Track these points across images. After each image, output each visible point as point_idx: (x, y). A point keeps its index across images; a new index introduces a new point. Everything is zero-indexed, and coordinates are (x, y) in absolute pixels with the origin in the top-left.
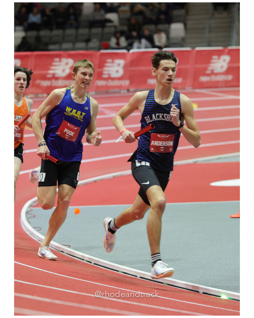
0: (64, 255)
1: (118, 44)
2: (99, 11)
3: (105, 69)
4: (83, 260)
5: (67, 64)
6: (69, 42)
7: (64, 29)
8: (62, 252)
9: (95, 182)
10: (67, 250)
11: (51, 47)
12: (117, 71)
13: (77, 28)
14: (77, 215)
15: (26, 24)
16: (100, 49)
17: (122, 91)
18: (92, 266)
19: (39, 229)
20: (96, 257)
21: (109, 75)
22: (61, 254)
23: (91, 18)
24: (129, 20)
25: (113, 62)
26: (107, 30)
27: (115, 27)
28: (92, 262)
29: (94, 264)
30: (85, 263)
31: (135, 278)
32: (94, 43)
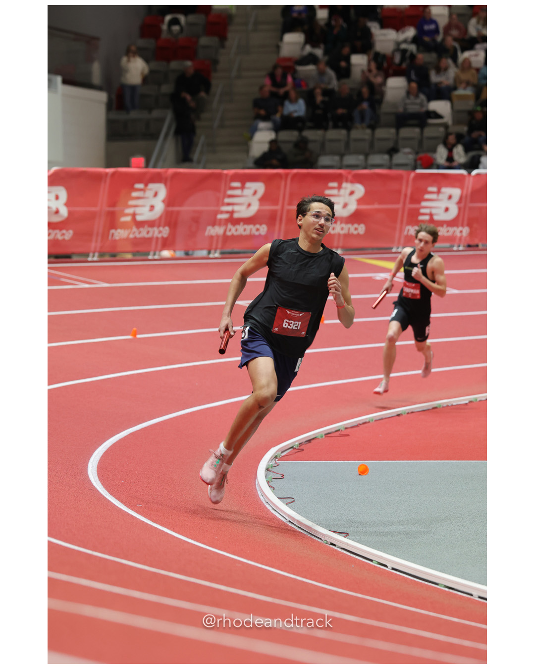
0: (336, 550)
1: (450, 159)
2: (417, 96)
3: (424, 204)
4: (372, 561)
5: (352, 193)
6: (357, 152)
7: (349, 129)
8: (332, 544)
9: (398, 415)
10: (341, 542)
11: (324, 160)
12: (447, 210)
13: (373, 127)
14: (363, 477)
15: (278, 117)
16: (415, 168)
17: (455, 248)
18: (388, 572)
19: (291, 500)
20: (396, 557)
21: (431, 215)
22: (331, 548)
23: (401, 110)
24: (471, 113)
25: (439, 192)
26: (428, 132)
27: (446, 126)
28: (388, 565)
29: (393, 569)
30: (375, 566)
31: (469, 599)
32: (405, 156)
